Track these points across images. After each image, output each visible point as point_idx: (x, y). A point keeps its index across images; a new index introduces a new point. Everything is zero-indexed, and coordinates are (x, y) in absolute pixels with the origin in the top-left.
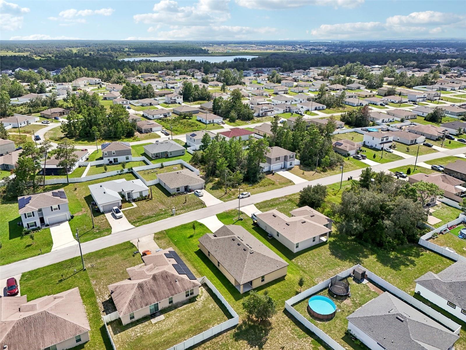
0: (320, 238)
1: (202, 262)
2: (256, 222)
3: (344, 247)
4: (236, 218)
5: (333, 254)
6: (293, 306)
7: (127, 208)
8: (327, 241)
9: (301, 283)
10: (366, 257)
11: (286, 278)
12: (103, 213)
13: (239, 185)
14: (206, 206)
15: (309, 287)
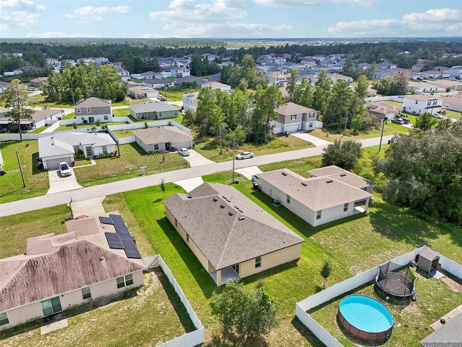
0: (355, 208)
1: (164, 235)
2: (256, 184)
3: (394, 222)
4: (231, 181)
5: (377, 230)
6: (310, 311)
7: (82, 165)
8: (365, 212)
9: (325, 272)
10: (433, 236)
11: (298, 263)
12: (47, 170)
13: (239, 145)
14: (190, 167)
15: (339, 279)
